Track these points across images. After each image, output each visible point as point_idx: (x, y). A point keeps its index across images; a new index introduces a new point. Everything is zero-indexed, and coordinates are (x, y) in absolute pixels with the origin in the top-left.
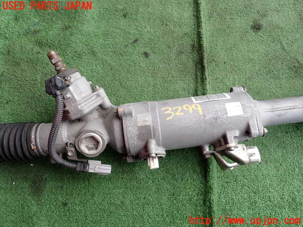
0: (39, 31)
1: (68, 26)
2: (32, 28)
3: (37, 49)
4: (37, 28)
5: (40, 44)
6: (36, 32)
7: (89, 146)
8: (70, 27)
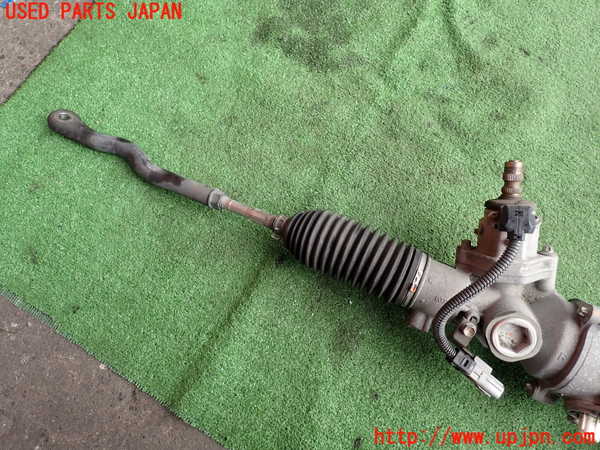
0: (448, 100)
1: (501, 116)
2: (440, 91)
3: (436, 128)
4: (448, 94)
5: (445, 122)
6: (444, 100)
7: (503, 338)
8: (504, 117)
